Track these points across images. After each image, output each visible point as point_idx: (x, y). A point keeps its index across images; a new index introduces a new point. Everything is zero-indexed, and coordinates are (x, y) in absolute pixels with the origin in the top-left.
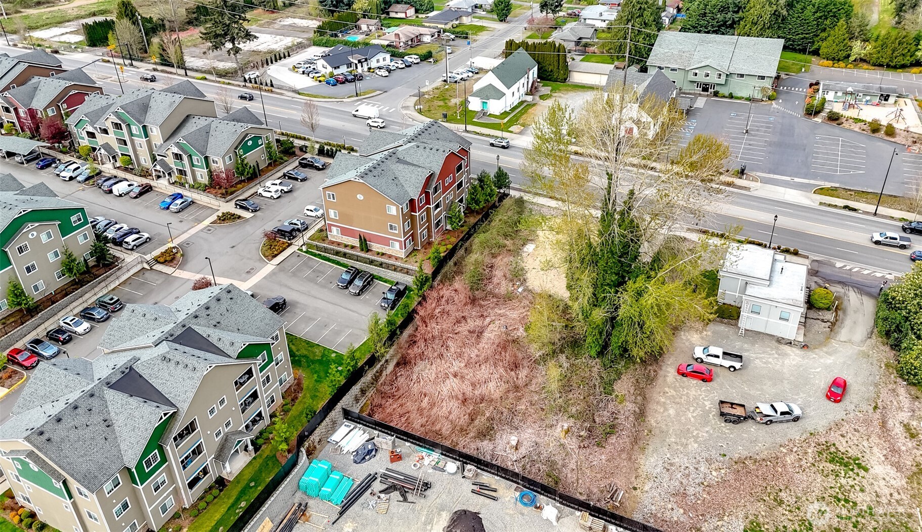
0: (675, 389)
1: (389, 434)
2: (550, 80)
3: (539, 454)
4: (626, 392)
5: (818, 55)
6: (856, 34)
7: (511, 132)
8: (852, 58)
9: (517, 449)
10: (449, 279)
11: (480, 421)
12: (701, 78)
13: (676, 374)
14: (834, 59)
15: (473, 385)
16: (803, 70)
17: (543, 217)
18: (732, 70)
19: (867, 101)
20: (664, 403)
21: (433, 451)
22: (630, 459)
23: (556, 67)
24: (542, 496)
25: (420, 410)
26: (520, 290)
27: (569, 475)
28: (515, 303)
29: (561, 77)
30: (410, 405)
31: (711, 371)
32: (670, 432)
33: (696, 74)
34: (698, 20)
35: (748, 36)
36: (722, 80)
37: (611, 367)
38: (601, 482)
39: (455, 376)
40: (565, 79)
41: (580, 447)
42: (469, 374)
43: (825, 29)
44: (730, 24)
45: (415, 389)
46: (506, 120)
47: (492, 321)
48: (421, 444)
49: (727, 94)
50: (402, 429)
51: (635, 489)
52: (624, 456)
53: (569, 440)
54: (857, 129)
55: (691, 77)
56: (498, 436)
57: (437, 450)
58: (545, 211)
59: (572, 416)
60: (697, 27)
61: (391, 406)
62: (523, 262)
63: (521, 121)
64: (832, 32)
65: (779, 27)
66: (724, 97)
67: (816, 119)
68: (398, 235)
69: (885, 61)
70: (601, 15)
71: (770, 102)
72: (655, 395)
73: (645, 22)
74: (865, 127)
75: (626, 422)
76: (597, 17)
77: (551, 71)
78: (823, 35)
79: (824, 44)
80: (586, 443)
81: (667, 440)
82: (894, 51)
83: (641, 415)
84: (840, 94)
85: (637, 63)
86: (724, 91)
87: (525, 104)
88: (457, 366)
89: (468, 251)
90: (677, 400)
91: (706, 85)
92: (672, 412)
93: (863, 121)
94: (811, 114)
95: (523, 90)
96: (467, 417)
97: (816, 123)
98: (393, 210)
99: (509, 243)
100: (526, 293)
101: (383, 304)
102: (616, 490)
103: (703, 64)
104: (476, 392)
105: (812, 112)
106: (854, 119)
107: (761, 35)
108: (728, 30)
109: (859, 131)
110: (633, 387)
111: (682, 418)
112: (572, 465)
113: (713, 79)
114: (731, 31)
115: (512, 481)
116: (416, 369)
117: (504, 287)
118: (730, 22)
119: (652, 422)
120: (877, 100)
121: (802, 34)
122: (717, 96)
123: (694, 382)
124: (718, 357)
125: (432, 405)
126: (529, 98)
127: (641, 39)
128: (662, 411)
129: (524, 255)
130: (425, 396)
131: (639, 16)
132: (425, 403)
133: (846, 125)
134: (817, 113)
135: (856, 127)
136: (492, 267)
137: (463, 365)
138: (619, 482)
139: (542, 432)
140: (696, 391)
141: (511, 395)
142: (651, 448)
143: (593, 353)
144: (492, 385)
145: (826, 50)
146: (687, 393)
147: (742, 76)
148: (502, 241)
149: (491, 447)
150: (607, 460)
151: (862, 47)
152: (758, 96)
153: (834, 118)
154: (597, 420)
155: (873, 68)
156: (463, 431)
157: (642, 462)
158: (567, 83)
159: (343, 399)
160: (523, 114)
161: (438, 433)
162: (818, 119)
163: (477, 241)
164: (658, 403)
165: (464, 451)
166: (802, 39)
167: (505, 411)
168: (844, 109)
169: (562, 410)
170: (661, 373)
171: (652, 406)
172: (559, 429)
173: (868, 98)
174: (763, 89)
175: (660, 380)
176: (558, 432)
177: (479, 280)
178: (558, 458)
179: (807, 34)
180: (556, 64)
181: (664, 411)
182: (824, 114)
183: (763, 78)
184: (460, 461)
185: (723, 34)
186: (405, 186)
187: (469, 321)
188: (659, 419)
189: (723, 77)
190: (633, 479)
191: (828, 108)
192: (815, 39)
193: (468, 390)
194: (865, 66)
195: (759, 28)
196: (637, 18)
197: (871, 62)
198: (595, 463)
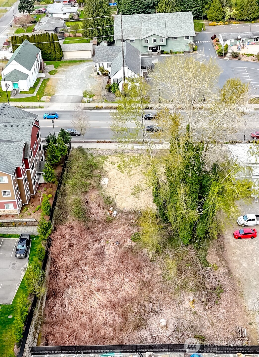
0: (238, 248)
1: (73, 353)
2: (50, 60)
3: (183, 324)
4: (216, 262)
5: (207, 19)
6: (225, 3)
7: (44, 101)
8: (226, 18)
9: (167, 327)
10: (60, 221)
11: (132, 317)
12: (151, 44)
13: (234, 239)
14: (216, 20)
15: (114, 292)
16: (202, 30)
17: (103, 157)
18: (169, 35)
19: (248, 43)
20: (237, 260)
21: (114, 352)
22: (238, 306)
23: (53, 50)
24: (204, 354)
25: (83, 326)
26: (115, 213)
27: (209, 332)
28: (115, 223)
29: (58, 56)
30: (74, 325)
31: (254, 230)
32: (251, 278)
33: (147, 41)
34: (131, 6)
35: (165, 12)
36: (164, 43)
37: (200, 247)
38: (229, 328)
39: (98, 290)
40: (61, 58)
41: (206, 309)
42: (107, 285)
43: (207, 2)
44: (152, 7)
45: (71, 311)
46: (35, 94)
47: (107, 241)
48: (102, 351)
49: (169, 51)
50: (76, 345)
51: (250, 324)
52: (234, 305)
53: (197, 307)
54: (250, 61)
55: (145, 44)
56: (149, 323)
57: (117, 351)
58: (100, 152)
59: (191, 290)
60: (131, 10)
61: (59, 331)
62: (107, 193)
63: (46, 92)
64: (212, 4)
65: (181, 4)
66: (167, 53)
67: (226, 58)
68: (12, 198)
69: (245, 17)
70: (62, 10)
71: (195, 52)
72: (230, 257)
73: (105, 11)
74: (254, 58)
75: (225, 282)
76: (60, 11)
77: (50, 53)
78: (207, 6)
79: (208, 12)
80: (209, 305)
81: (252, 284)
82: (248, 11)
83: (229, 274)
84: (233, 41)
85: (105, 40)
86: (166, 50)
87: (42, 80)
88: (96, 282)
89: (65, 195)
90: (244, 256)
91: (154, 47)
92: (245, 264)
93: (252, 55)
94: (222, 56)
95: (37, 70)
96: (121, 318)
97: (226, 61)
98: (5, 180)
99: (91, 181)
100: (120, 214)
101: (18, 255)
102: (242, 330)
103: (150, 34)
104: (118, 297)
105: (222, 54)
106: (247, 54)
107: (172, 11)
108: (151, 10)
109: (251, 61)
110: (217, 257)
111: (253, 266)
112: (207, 324)
113: (158, 43)
114: (153, 10)
115: (179, 351)
116: (66, 296)
117: (102, 214)
118: (152, 5)
119: (237, 275)
120: (253, 41)
121: (195, 7)
122: (163, 54)
123: (247, 240)
124: (254, 220)
125: (90, 318)
126: (43, 75)
127: (105, 23)
128: (239, 266)
129: (104, 187)
130: (82, 313)
131: (101, 8)
132: (84, 319)
133: (243, 59)
134: (225, 54)
135: (250, 59)
136: (87, 202)
137: (99, 280)
138: (240, 323)
139: (177, 308)
140: (251, 246)
141: (145, 290)
142: (245, 293)
143: (186, 241)
144: (127, 288)
145: (211, 16)
146: (247, 249)
147: (175, 38)
148: (86, 181)
149: (149, 333)
150: (227, 312)
151: (230, 11)
152: (187, 50)
153: (235, 56)
154: (208, 286)
155: (239, 22)
156: (122, 329)
157: (245, 304)
158: (63, 60)
159: (27, 340)
160: (44, 87)
161: (104, 338)
162: (227, 58)
163: (68, 186)
164: (234, 261)
165: (130, 343)
166: (196, 10)
167: (146, 303)
168: (239, 49)
169: (183, 288)
170: (225, 241)
171: (232, 265)
172: (187, 302)
173: (249, 41)
174: (190, 45)
175: (227, 246)
176: (187, 304)
177: (84, 214)
178: (195, 323)
179: (198, 7)
180: (52, 48)
181: (240, 266)
182: (229, 55)
183: (188, 38)
184: (137, 352)
185: (148, 13)
186: (8, 159)
187: (90, 246)
188: (240, 272)
189: (165, 40)
190: (246, 318)
191: (230, 50)
192: (203, 9)
193: (112, 297)
194: (235, 22)
195: (171, 6)
196: (99, 9)
197: (237, 19)
198: (220, 317)
